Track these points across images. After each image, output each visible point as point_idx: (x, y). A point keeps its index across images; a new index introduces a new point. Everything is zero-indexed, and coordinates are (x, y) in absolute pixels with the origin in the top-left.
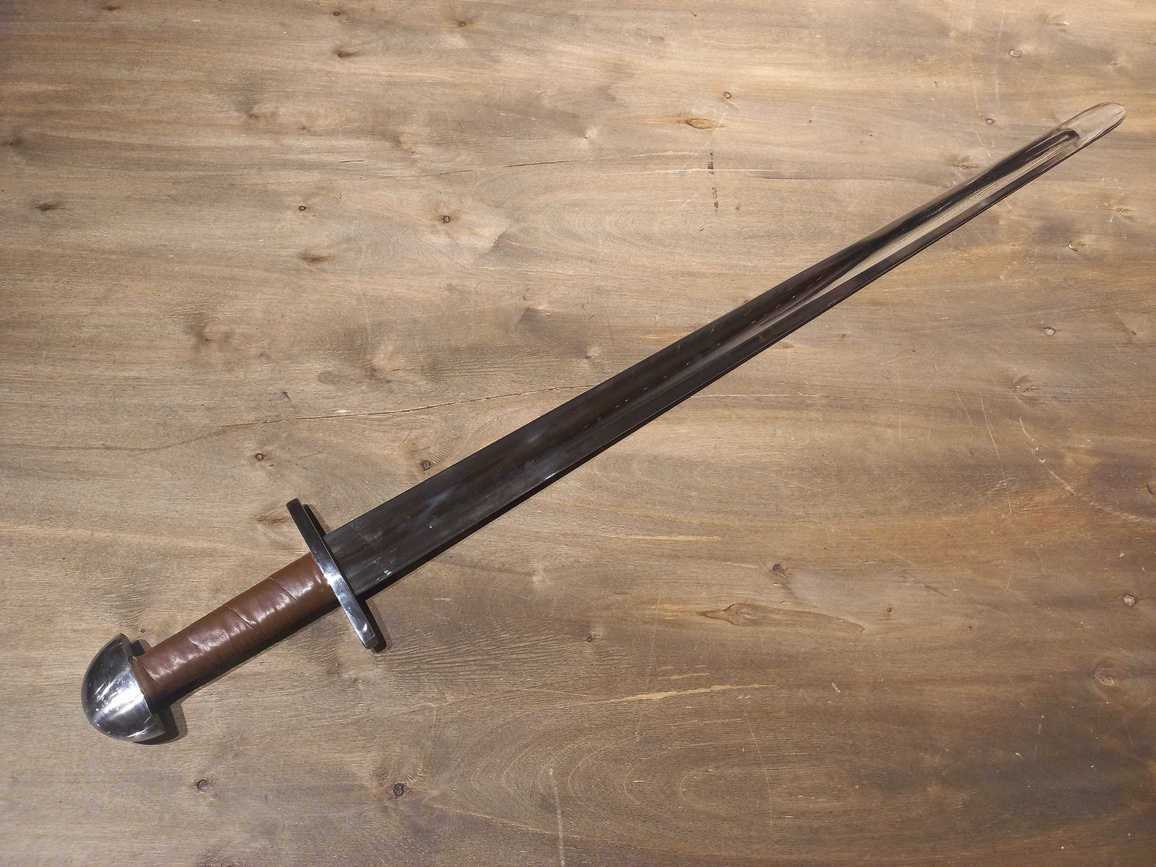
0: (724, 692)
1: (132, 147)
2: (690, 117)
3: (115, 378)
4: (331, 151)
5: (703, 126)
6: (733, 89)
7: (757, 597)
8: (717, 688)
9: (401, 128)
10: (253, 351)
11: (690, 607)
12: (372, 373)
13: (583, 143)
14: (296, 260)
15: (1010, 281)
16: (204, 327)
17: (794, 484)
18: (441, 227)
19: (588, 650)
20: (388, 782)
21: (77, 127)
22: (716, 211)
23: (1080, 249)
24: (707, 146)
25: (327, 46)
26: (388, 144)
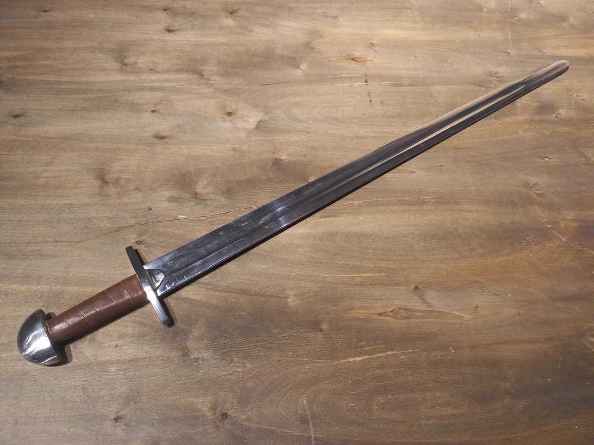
0: (393, 355)
1: (60, 83)
2: (353, 56)
3: (58, 204)
4: (166, 81)
5: (361, 61)
6: (375, 42)
7: (408, 304)
8: (390, 353)
9: (203, 68)
10: (132, 187)
11: (373, 311)
12: (196, 196)
13: (298, 72)
14: (151, 138)
15: (524, 134)
16: (105, 176)
17: (422, 244)
18: (228, 118)
19: (320, 336)
20: (218, 413)
21: (31, 74)
22: (371, 104)
23: (559, 116)
24: (363, 72)
25: (162, 26)
26: (196, 76)
